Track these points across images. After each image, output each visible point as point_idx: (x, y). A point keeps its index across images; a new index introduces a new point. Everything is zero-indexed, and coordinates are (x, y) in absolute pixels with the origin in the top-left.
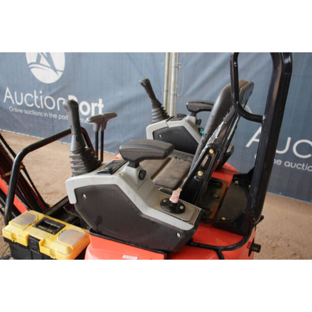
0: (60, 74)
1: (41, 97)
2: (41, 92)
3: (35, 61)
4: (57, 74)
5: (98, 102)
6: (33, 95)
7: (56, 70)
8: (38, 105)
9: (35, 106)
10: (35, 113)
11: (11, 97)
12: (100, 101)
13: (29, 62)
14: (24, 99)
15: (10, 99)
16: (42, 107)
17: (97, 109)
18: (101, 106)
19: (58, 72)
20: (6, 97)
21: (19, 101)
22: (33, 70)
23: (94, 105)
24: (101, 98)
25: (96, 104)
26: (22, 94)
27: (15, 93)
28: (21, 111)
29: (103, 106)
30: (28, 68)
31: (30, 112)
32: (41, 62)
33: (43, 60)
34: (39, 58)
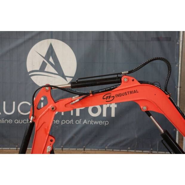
0: (69, 80)
1: (42, 104)
2: (42, 99)
3: (38, 69)
4: (66, 80)
7: (64, 77)
13: (29, 71)
14: (17, 108)
17: (109, 110)
18: (113, 106)
19: (67, 78)
21: (9, 109)
25: (108, 105)
26: (14, 103)
27: (4, 103)
28: (10, 121)
29: (116, 106)
30: (27, 76)
31: (23, 121)
32: (46, 70)
33: (49, 68)
34: (43, 66)
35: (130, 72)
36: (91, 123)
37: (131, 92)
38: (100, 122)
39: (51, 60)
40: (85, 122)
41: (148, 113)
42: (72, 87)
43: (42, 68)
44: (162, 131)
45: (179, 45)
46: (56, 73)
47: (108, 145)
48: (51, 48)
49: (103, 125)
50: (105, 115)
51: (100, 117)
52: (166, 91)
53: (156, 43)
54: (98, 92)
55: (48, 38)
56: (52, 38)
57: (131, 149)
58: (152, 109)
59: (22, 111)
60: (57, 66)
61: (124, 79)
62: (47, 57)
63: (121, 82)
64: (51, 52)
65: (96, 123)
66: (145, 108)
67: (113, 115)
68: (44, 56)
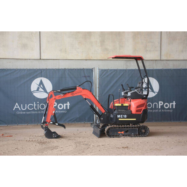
1: (38, 105)
2: (38, 102)
3: (36, 90)
5: (67, 103)
6: (34, 104)
7: (47, 93)
8: (36, 108)
9: (34, 109)
10: (33, 112)
11: (18, 107)
12: (68, 102)
13: (32, 91)
14: (27, 107)
15: (18, 108)
16: (38, 109)
17: (66, 106)
18: (68, 104)
20: (15, 107)
21: (24, 108)
22: (34, 94)
23: (65, 105)
24: (68, 101)
25: (66, 104)
26: (26, 105)
27: (22, 105)
28: (24, 113)
29: (69, 104)
30: (31, 93)
31: (30, 113)
32: (39, 90)
33: (41, 89)
34: (38, 88)
35: (79, 86)
36: (59, 112)
37: (80, 92)
38: (63, 112)
39: (41, 86)
40: (57, 112)
41: (85, 99)
42: (61, 91)
43: (38, 90)
44: (90, 105)
45: (93, 79)
46: (44, 91)
47: (67, 121)
48: (41, 81)
49: (64, 113)
50: (65, 108)
51: (63, 109)
52: (91, 91)
53: (84, 78)
54: (69, 92)
55: (40, 77)
56: (41, 77)
57: (76, 122)
58: (87, 97)
59: (30, 108)
60: (44, 89)
61: (78, 88)
62: (40, 85)
63: (76, 89)
64: (41, 83)
65: (61, 112)
66: (84, 97)
67: (68, 108)
68: (38, 84)
